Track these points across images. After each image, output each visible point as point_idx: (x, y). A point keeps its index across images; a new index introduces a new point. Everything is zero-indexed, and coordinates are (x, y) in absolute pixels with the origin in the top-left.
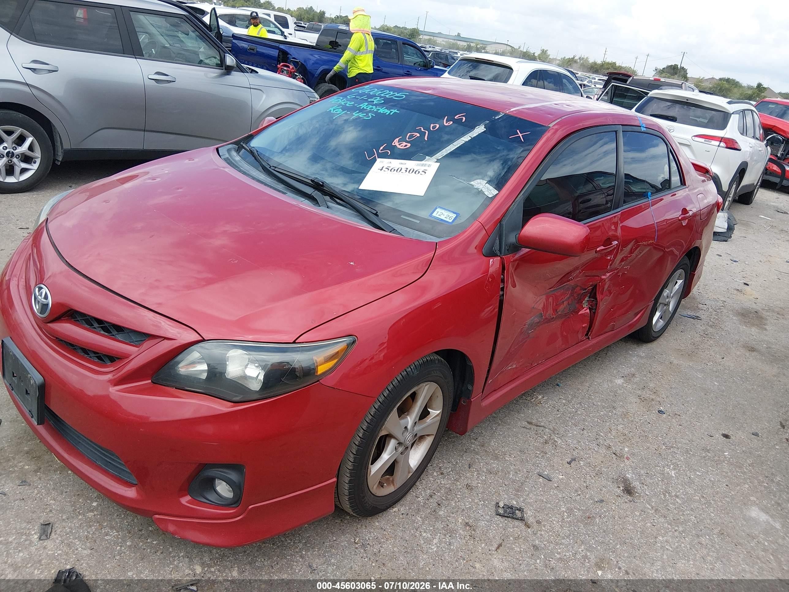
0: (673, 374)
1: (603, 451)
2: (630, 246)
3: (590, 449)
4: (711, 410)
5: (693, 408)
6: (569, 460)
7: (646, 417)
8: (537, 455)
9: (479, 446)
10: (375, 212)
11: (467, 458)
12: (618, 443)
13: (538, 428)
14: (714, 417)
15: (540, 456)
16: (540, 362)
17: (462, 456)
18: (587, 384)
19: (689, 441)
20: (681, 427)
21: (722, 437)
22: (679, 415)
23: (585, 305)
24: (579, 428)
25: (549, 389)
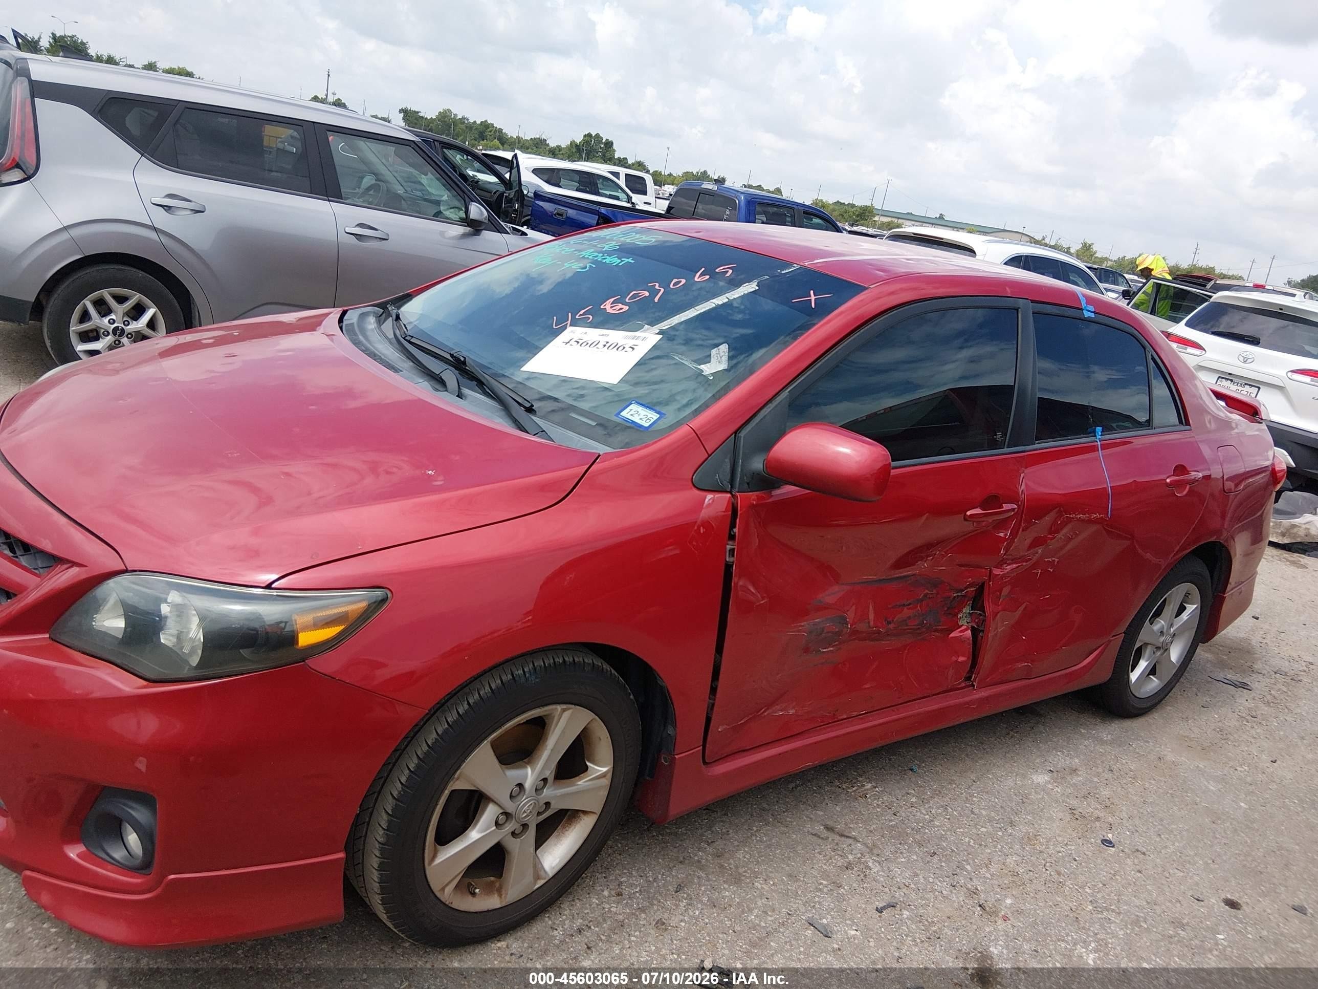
0: (1157, 778)
1: (958, 897)
2: (1048, 519)
3: (933, 890)
4: (1216, 851)
5: (1177, 844)
6: (881, 905)
7: (1073, 848)
8: (821, 887)
9: (712, 855)
10: (528, 405)
11: (680, 874)
12: (996, 887)
13: (843, 839)
14: (1217, 866)
15: (825, 890)
16: (855, 714)
17: (670, 869)
18: (973, 777)
19: (1148, 903)
20: (1139, 875)
21: (1223, 904)
22: (1144, 854)
23: (964, 622)
24: (925, 849)
25: (892, 774)
